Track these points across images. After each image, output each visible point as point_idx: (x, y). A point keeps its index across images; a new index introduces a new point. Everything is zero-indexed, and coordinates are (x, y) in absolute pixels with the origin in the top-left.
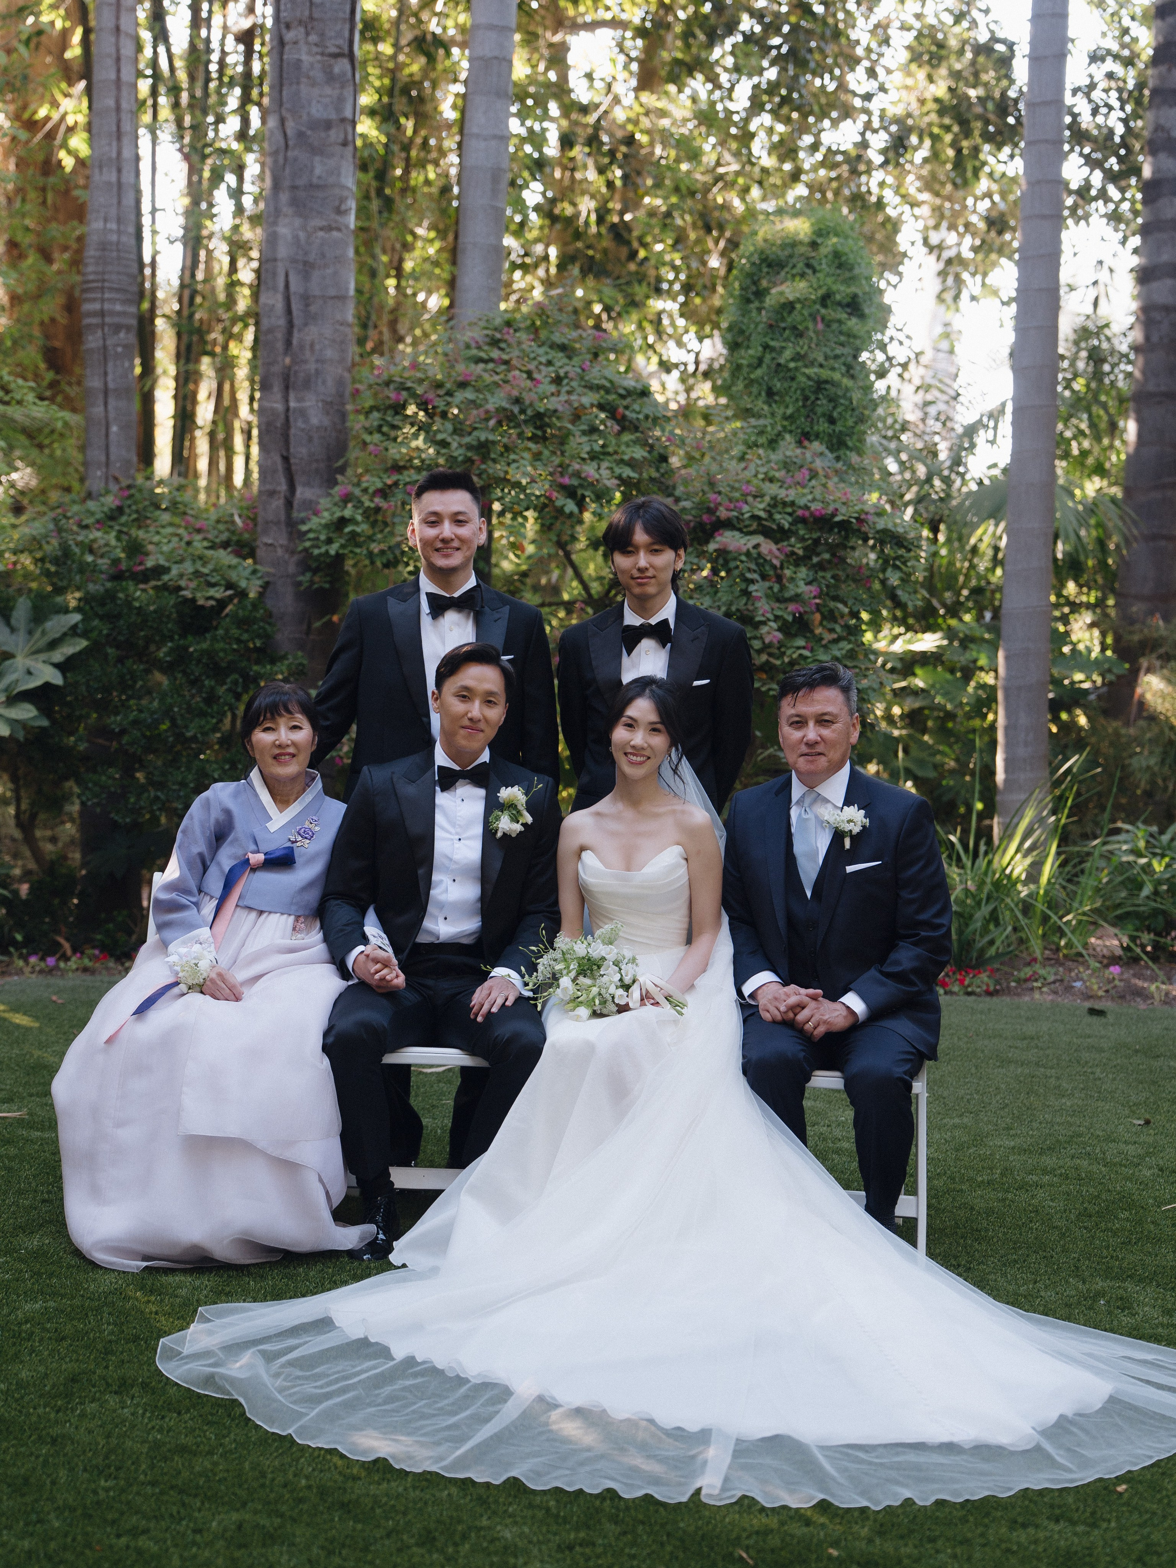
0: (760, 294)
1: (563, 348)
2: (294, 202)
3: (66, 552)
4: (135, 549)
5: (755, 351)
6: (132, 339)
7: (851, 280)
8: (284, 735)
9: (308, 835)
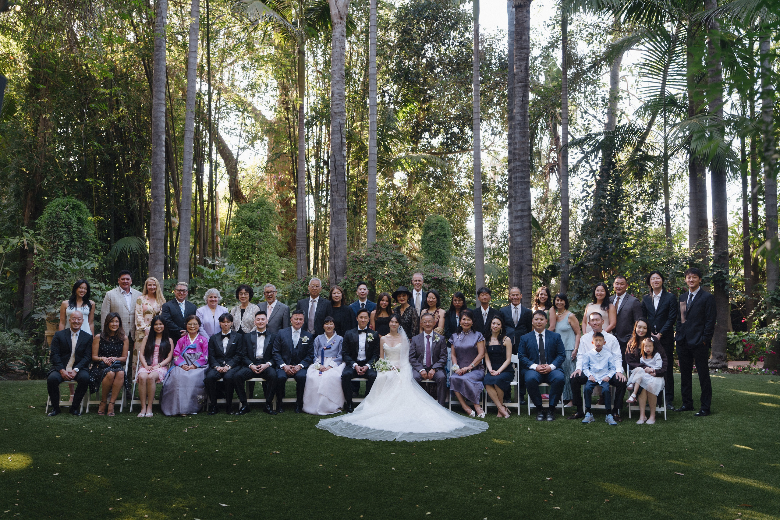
0: (427, 233)
1: (387, 248)
2: (335, 224)
3: (294, 291)
4: (307, 290)
5: (426, 245)
6: (306, 249)
7: (444, 231)
8: (329, 325)
9: (334, 343)
